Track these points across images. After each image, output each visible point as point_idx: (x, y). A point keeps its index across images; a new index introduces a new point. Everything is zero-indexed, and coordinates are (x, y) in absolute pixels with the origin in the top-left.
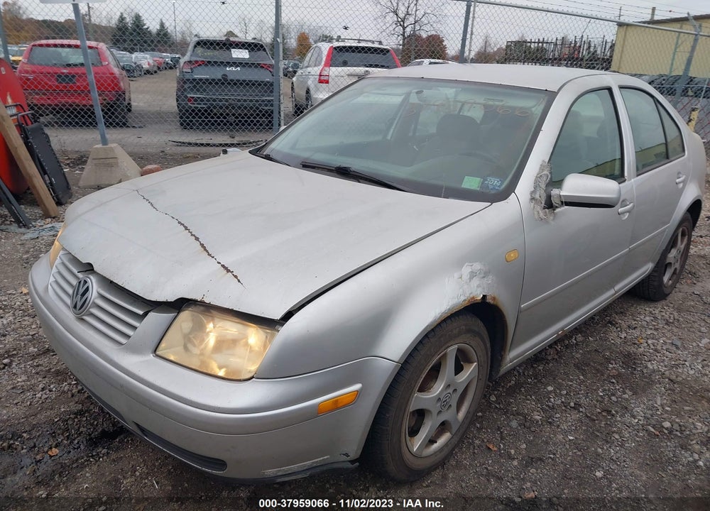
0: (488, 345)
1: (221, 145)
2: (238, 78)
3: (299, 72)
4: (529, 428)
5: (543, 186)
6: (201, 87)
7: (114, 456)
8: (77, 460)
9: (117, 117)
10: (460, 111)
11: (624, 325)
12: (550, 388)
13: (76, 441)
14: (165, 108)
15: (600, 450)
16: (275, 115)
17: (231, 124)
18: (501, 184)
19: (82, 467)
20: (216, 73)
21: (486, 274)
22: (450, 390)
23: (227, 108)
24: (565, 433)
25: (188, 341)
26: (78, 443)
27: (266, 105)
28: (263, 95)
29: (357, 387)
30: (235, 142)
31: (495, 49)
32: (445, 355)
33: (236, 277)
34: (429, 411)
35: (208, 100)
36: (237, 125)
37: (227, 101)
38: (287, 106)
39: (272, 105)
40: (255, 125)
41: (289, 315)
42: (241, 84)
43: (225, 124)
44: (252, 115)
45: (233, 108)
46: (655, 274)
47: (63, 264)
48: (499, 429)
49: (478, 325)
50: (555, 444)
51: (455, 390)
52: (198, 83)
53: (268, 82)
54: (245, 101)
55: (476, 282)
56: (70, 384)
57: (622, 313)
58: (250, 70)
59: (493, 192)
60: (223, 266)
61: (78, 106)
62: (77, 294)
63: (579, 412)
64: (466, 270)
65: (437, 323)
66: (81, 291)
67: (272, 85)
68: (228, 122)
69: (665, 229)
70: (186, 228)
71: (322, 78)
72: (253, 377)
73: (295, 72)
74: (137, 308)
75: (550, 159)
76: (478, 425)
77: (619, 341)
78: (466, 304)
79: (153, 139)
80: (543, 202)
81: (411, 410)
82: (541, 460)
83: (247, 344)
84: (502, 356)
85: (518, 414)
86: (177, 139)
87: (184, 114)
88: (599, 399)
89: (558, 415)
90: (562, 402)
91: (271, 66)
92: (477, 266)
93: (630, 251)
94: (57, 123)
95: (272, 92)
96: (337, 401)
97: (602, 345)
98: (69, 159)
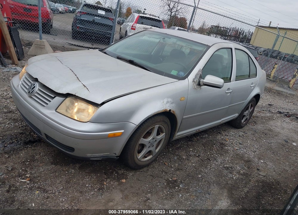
0: (170, 128)
1: (87, 47)
2: (99, 22)
3: (124, 24)
4: (181, 160)
5: (198, 78)
6: (83, 23)
7: (33, 148)
8: (20, 148)
9: (47, 29)
10: (180, 49)
11: (224, 134)
12: (191, 149)
13: (20, 142)
14: (66, 29)
15: (202, 170)
16: (111, 39)
17: (93, 40)
18: (184, 75)
19: (21, 150)
20: (90, 18)
21: (172, 103)
22: (154, 140)
23: (92, 33)
24: (192, 163)
25: (68, 108)
26: (20, 143)
27: (108, 35)
28: (108, 30)
29: (123, 131)
30: (93, 47)
31: (207, 28)
32: (154, 128)
33: (87, 89)
34: (146, 145)
35: (85, 29)
36: (95, 40)
37: (93, 30)
38: (117, 36)
39: (111, 35)
40: (103, 42)
41: (103, 103)
42: (100, 24)
43: (90, 39)
44: (102, 37)
45: (95, 33)
46: (239, 118)
47: (26, 78)
48: (170, 159)
49: (167, 120)
50: (188, 166)
51: (156, 141)
52: (82, 21)
53: (111, 26)
54: (100, 31)
55: (168, 105)
56: (19, 124)
57: (225, 130)
58: (104, 19)
59: (180, 77)
60: (84, 85)
61: (32, 22)
62: (30, 88)
63: (199, 158)
64: (165, 100)
65: (152, 115)
66: (32, 87)
67: (112, 27)
68: (92, 39)
69: (244, 102)
70: (72, 71)
71: (133, 27)
72: (88, 122)
73: (123, 23)
74: (52, 95)
75: (203, 69)
76: (163, 157)
77: (220, 139)
78: (163, 111)
79: (60, 41)
80: (197, 83)
81: (139, 143)
82: (182, 169)
83: (88, 111)
84: (174, 133)
85: (178, 155)
86: (70, 42)
87: (75, 33)
88: (207, 155)
89: (191, 158)
90: (194, 154)
91: (113, 19)
92: (170, 100)
93: (229, 107)
94: (22, 27)
95: (111, 30)
96: (115, 134)
97: (214, 139)
98: (24, 43)
